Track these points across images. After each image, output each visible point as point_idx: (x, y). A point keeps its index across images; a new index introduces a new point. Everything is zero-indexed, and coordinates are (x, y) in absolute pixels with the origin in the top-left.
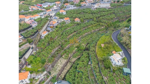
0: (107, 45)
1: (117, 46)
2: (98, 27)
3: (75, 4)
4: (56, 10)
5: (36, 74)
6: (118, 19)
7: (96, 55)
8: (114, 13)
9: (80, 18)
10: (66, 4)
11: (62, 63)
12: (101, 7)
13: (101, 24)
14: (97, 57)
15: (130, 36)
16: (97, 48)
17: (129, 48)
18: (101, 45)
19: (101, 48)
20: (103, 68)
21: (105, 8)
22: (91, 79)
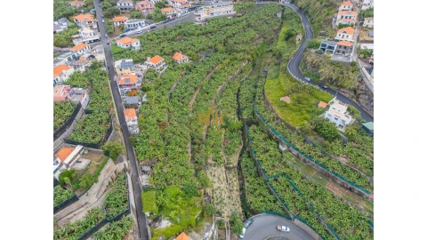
0: (295, 96)
1: (318, 90)
2: (236, 66)
3: (146, 15)
4: (94, 41)
5: (197, 232)
6: (262, 39)
7: (286, 124)
8: (249, 26)
9: (184, 51)
10: (116, 18)
11: (221, 178)
12: (215, 15)
13: (238, 56)
14: (293, 129)
15: (332, 63)
16: (278, 111)
17: (342, 87)
18: (282, 102)
19: (286, 105)
20: (327, 142)
21: (225, 17)
22: (312, 177)
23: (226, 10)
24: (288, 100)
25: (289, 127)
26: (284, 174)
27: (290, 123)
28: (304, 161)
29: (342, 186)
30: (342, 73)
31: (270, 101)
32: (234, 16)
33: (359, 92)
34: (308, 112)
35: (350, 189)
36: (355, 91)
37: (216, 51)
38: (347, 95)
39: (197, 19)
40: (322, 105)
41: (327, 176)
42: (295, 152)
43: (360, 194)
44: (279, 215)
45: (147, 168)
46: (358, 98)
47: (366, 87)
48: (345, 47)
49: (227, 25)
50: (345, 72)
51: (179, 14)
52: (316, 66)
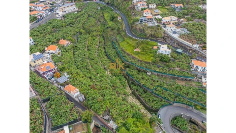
0: (140, 47)
2: (96, 40)
6: (99, 22)
7: (144, 62)
12: (67, 12)
13: (94, 34)
14: (149, 63)
15: (149, 27)
16: (137, 57)
17: (157, 37)
18: (136, 52)
19: (139, 53)
20: (167, 64)
21: (73, 13)
22: (169, 81)
23: (72, 8)
24: (138, 50)
25: (146, 63)
26: (158, 86)
27: (146, 61)
28: (162, 76)
29: (182, 80)
30: (156, 31)
31: (130, 53)
32: (78, 11)
33: (165, 38)
34: (151, 53)
35: (186, 80)
36: (163, 38)
37: (81, 33)
38: (161, 41)
39: (57, 16)
40: (155, 48)
41: (174, 78)
42: (156, 73)
43: (190, 80)
44: (167, 105)
45: (107, 117)
46: (166, 41)
47: (168, 35)
48: (151, 19)
49: (78, 17)
50: (157, 30)
51: (44, 15)
52: (142, 30)
